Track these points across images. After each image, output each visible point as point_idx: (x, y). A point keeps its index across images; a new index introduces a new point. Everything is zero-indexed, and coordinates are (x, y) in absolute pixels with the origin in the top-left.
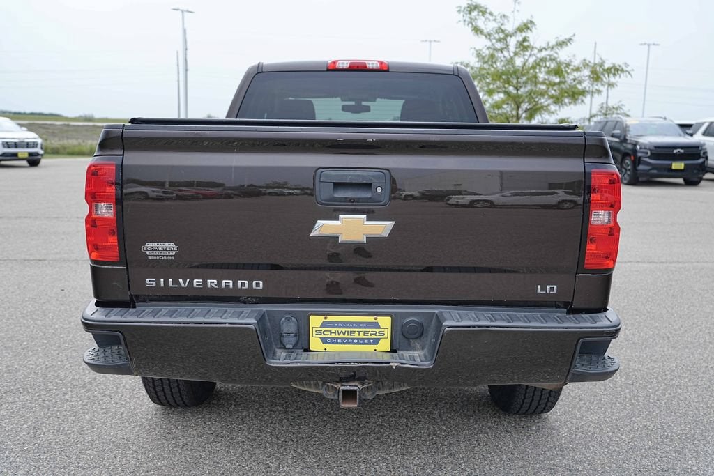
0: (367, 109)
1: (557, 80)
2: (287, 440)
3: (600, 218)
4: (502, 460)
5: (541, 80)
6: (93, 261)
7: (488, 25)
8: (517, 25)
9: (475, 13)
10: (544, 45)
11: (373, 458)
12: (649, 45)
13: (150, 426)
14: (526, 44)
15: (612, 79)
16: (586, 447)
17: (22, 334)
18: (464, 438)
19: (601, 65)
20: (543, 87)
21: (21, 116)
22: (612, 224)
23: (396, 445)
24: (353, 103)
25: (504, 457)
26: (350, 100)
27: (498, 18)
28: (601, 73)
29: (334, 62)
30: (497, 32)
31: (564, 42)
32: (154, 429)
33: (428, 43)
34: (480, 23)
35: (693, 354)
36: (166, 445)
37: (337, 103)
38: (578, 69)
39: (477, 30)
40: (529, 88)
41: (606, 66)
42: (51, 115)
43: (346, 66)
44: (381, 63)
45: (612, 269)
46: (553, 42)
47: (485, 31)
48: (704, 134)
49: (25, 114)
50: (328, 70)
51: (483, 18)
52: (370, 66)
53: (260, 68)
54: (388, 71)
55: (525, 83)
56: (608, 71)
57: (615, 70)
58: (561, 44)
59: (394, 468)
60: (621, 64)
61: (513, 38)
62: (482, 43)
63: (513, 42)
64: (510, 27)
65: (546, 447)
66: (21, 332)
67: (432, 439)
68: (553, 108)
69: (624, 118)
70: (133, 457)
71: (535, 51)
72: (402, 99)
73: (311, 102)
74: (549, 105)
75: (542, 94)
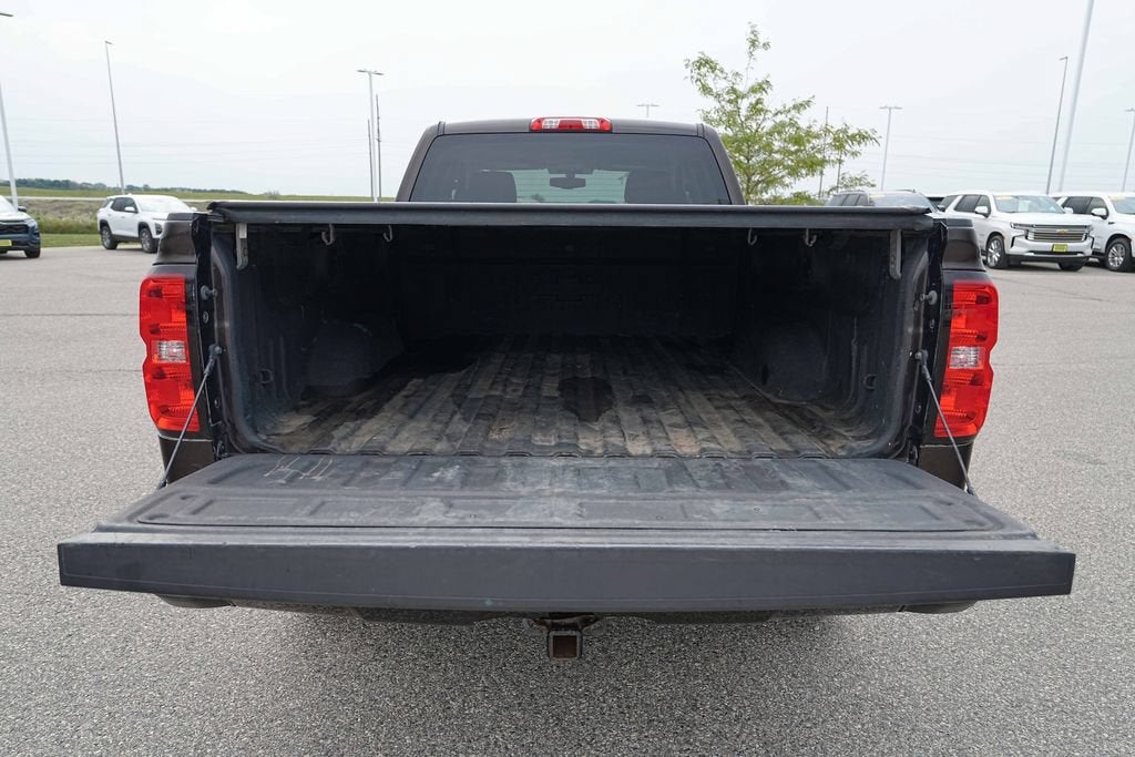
0: (582, 183)
1: (793, 148)
2: (477, 655)
3: (964, 357)
4: (780, 689)
5: (776, 148)
6: (163, 431)
7: (719, 85)
8: (751, 83)
9: (704, 70)
10: (780, 108)
11: (598, 687)
12: (890, 109)
13: (287, 631)
14: (760, 106)
15: (856, 148)
16: (895, 661)
17: (142, 480)
18: (724, 647)
19: (845, 131)
20: (778, 156)
21: (200, 194)
22: (981, 367)
23: (630, 662)
24: (564, 176)
25: (783, 681)
26: (560, 172)
27: (730, 75)
28: (844, 140)
29: (539, 121)
30: (728, 93)
31: (801, 105)
32: (292, 637)
33: (645, 108)
34: (710, 82)
35: (1001, 497)
36: (305, 668)
37: (544, 175)
38: (817, 137)
39: (706, 90)
40: (762, 156)
41: (850, 132)
42: (234, 192)
43: (555, 125)
44: (602, 121)
45: (973, 436)
46: (790, 105)
47: (714, 91)
48: (956, 209)
49: (205, 191)
50: (532, 131)
51: (713, 76)
52: (587, 125)
53: (441, 128)
54: (610, 132)
55: (758, 151)
56: (853, 138)
57: (862, 137)
58: (798, 107)
59: (628, 707)
60: (867, 130)
61: (745, 100)
62: (710, 104)
63: (744, 104)
64: (742, 88)
65: (840, 662)
66: (143, 476)
67: (679, 650)
68: (787, 180)
69: (867, 190)
70: (255, 693)
71: (769, 115)
72: (626, 170)
73: (511, 174)
74: (783, 177)
75: (778, 164)
